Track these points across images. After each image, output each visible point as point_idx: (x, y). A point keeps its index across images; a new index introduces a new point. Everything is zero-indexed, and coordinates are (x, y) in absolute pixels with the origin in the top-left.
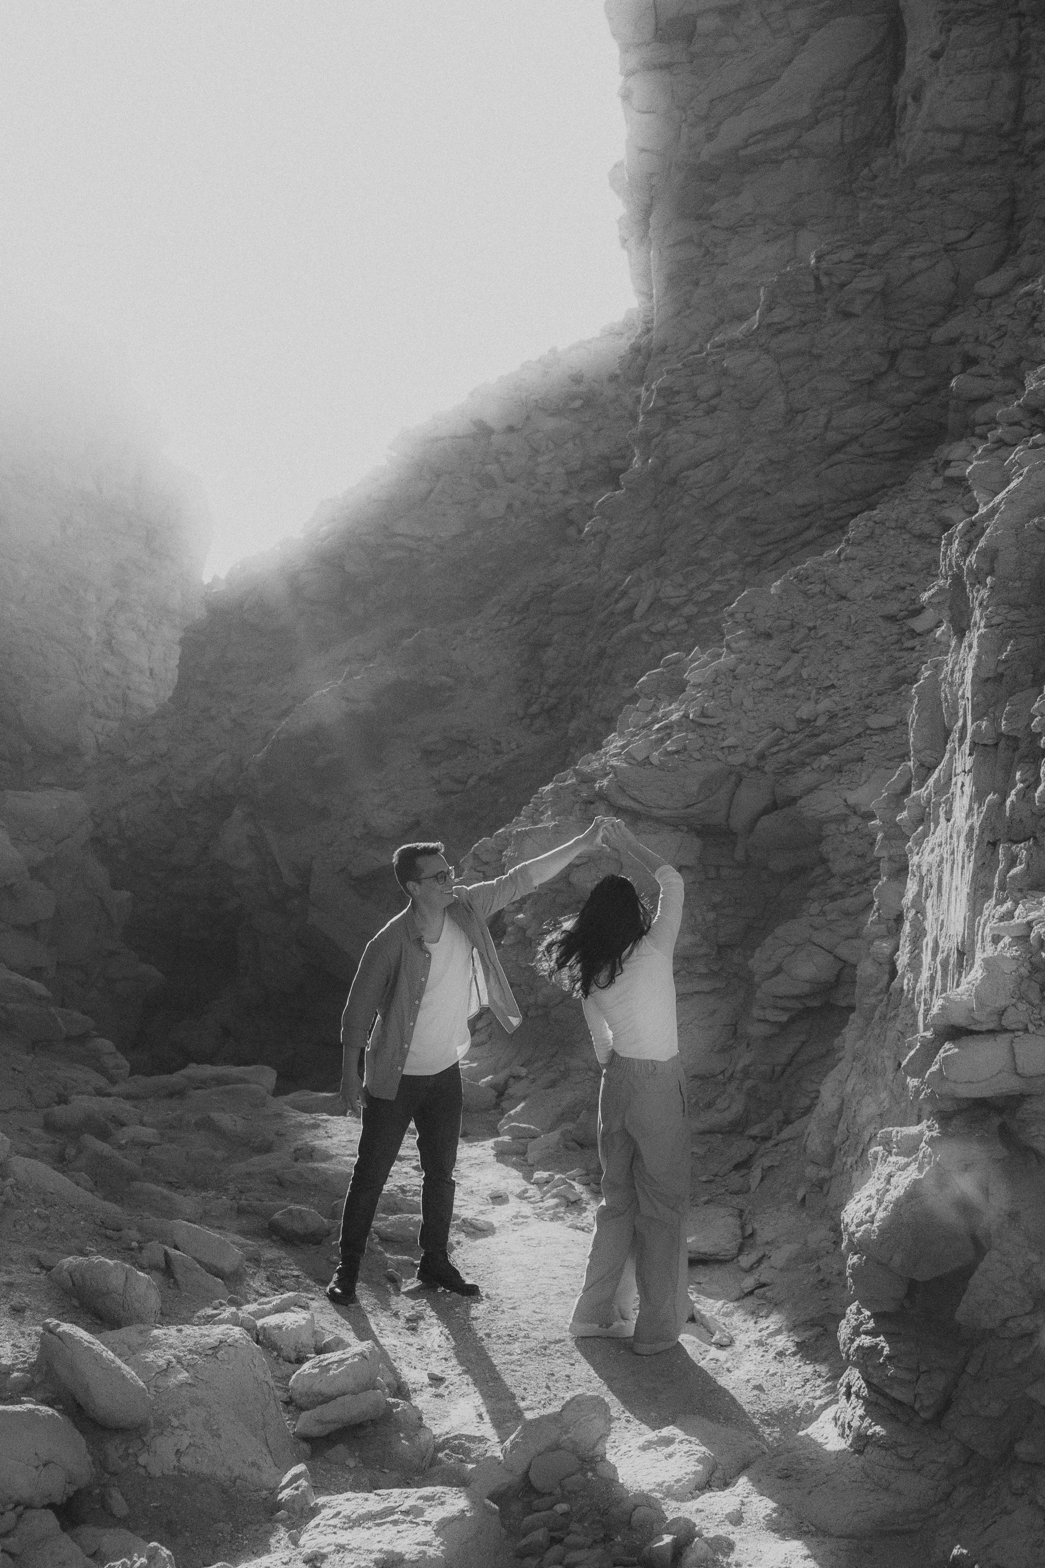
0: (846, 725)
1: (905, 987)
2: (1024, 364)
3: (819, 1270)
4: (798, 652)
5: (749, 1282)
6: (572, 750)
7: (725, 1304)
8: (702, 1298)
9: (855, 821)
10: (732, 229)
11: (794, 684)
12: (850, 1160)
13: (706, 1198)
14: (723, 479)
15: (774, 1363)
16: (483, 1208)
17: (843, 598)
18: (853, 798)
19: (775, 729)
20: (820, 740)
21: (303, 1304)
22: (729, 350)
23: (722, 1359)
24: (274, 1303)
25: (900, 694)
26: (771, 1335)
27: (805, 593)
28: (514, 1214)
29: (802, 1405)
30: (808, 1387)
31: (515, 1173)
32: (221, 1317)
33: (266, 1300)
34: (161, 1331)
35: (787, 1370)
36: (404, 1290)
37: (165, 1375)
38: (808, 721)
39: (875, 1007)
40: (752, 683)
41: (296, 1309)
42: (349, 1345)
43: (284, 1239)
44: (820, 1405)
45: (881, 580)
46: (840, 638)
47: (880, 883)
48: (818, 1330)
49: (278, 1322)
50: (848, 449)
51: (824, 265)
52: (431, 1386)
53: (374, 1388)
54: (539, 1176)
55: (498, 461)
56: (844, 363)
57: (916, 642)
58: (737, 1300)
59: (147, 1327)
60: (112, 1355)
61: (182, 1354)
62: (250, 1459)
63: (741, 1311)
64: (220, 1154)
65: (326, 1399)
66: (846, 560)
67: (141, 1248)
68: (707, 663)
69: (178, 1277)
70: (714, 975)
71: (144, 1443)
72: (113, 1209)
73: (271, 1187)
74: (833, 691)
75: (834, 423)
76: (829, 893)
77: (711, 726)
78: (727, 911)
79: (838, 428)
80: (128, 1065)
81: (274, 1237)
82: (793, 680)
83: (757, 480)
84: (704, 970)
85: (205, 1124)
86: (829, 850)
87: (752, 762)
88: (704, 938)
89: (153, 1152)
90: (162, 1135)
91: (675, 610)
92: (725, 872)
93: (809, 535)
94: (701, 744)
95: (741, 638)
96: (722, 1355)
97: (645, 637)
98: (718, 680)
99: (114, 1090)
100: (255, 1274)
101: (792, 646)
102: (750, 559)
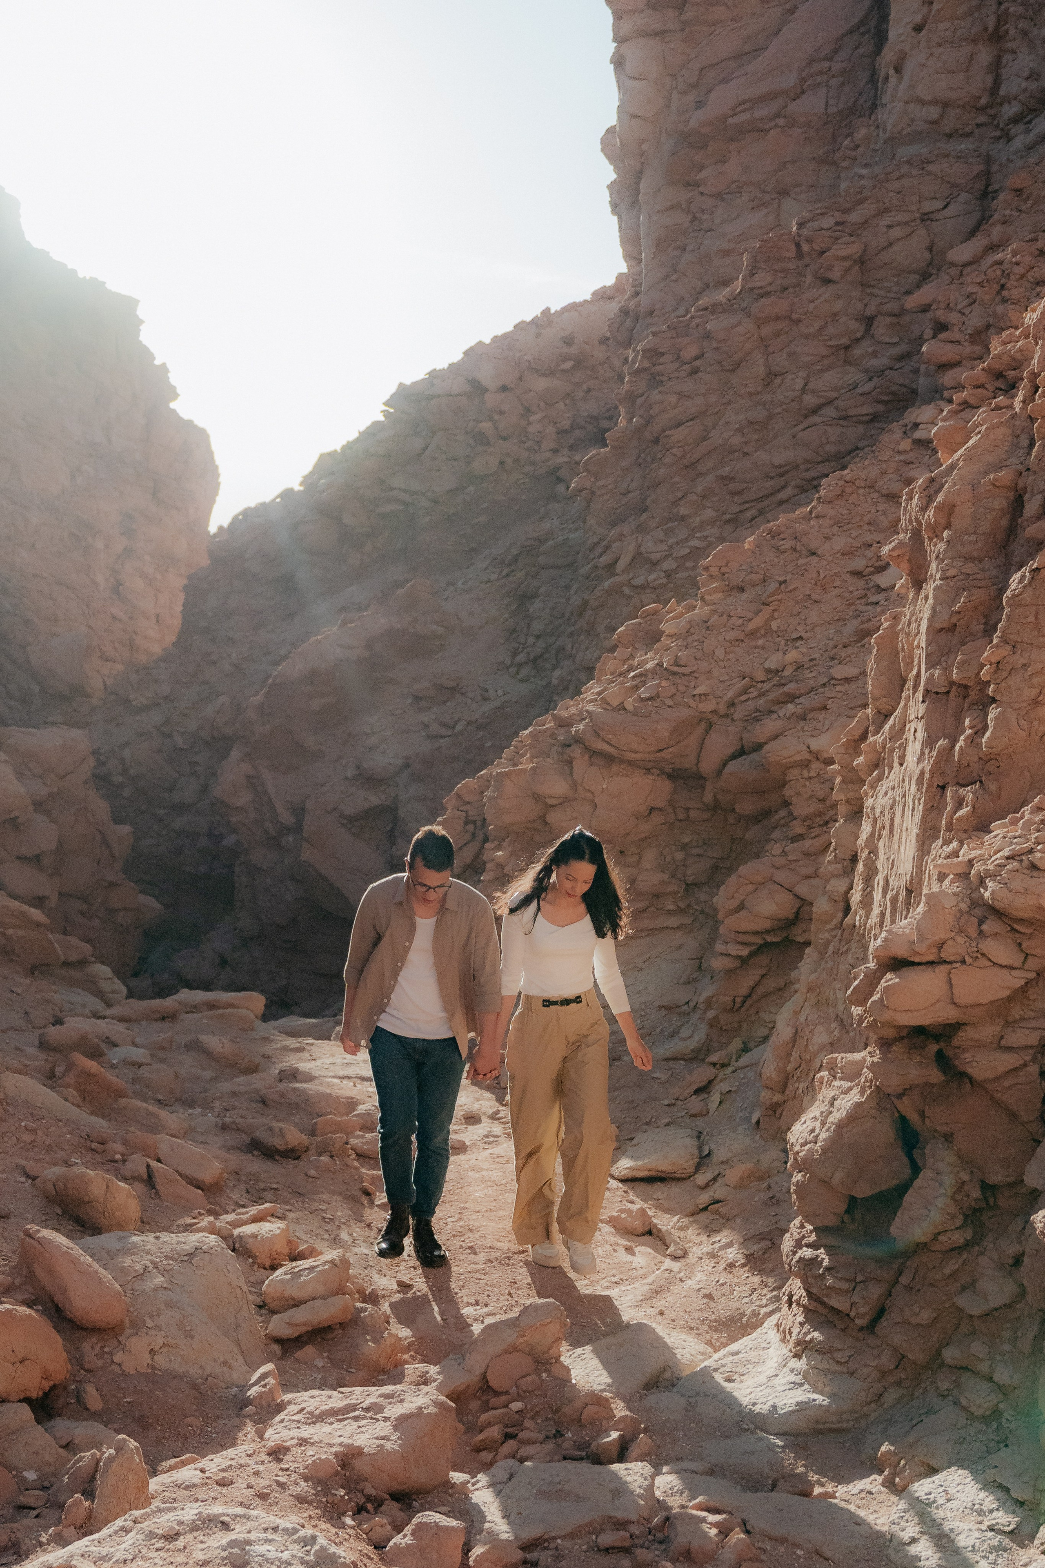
0: (812, 675)
1: (857, 923)
2: (992, 330)
3: (770, 1187)
4: (768, 605)
5: (704, 1198)
6: (555, 698)
7: (681, 1218)
8: (659, 1213)
9: (816, 766)
10: (719, 196)
11: (764, 636)
12: (802, 1086)
13: (667, 1120)
14: (705, 439)
15: (724, 1274)
17: (814, 554)
18: (815, 745)
19: (744, 678)
20: (786, 689)
21: (279, 1215)
22: (713, 313)
23: (676, 1269)
24: (252, 1213)
25: (863, 646)
26: (723, 1248)
27: (777, 548)
28: (486, 1133)
29: (748, 1312)
30: (754, 1296)
31: (488, 1095)
32: (199, 1225)
33: (243, 1210)
34: (140, 1238)
35: (736, 1280)
36: (377, 1202)
37: (141, 1279)
38: (777, 671)
39: (829, 942)
40: (724, 633)
41: (272, 1219)
42: (321, 1253)
43: (263, 1153)
44: (765, 1313)
45: (850, 537)
46: (808, 592)
47: (837, 825)
48: (766, 1243)
49: (254, 1231)
50: (823, 412)
51: (805, 232)
52: (399, 1292)
53: (344, 1294)
55: (490, 418)
56: (821, 329)
57: (880, 597)
58: (692, 1215)
59: (126, 1234)
60: (91, 1260)
61: (158, 1260)
62: (222, 1359)
63: (695, 1226)
64: (208, 1074)
65: (297, 1304)
66: (817, 517)
67: (124, 1161)
68: (682, 614)
69: (157, 1187)
70: (681, 911)
71: (119, 1341)
72: (99, 1124)
73: (253, 1104)
74: (800, 642)
75: (811, 386)
76: (791, 834)
77: (684, 675)
78: (695, 851)
79: (813, 392)
80: (124, 990)
81: (255, 1153)
82: (763, 632)
83: (736, 440)
84: (672, 907)
85: (195, 1046)
86: (792, 793)
87: (722, 709)
88: (673, 876)
89: (141, 1071)
90: (152, 1056)
91: (654, 564)
92: (693, 814)
93: (782, 495)
94: (674, 690)
95: (715, 590)
96: (676, 1266)
97: (626, 590)
98: (692, 630)
99: (108, 1012)
100: (235, 1186)
101: (763, 599)
102: (728, 516)
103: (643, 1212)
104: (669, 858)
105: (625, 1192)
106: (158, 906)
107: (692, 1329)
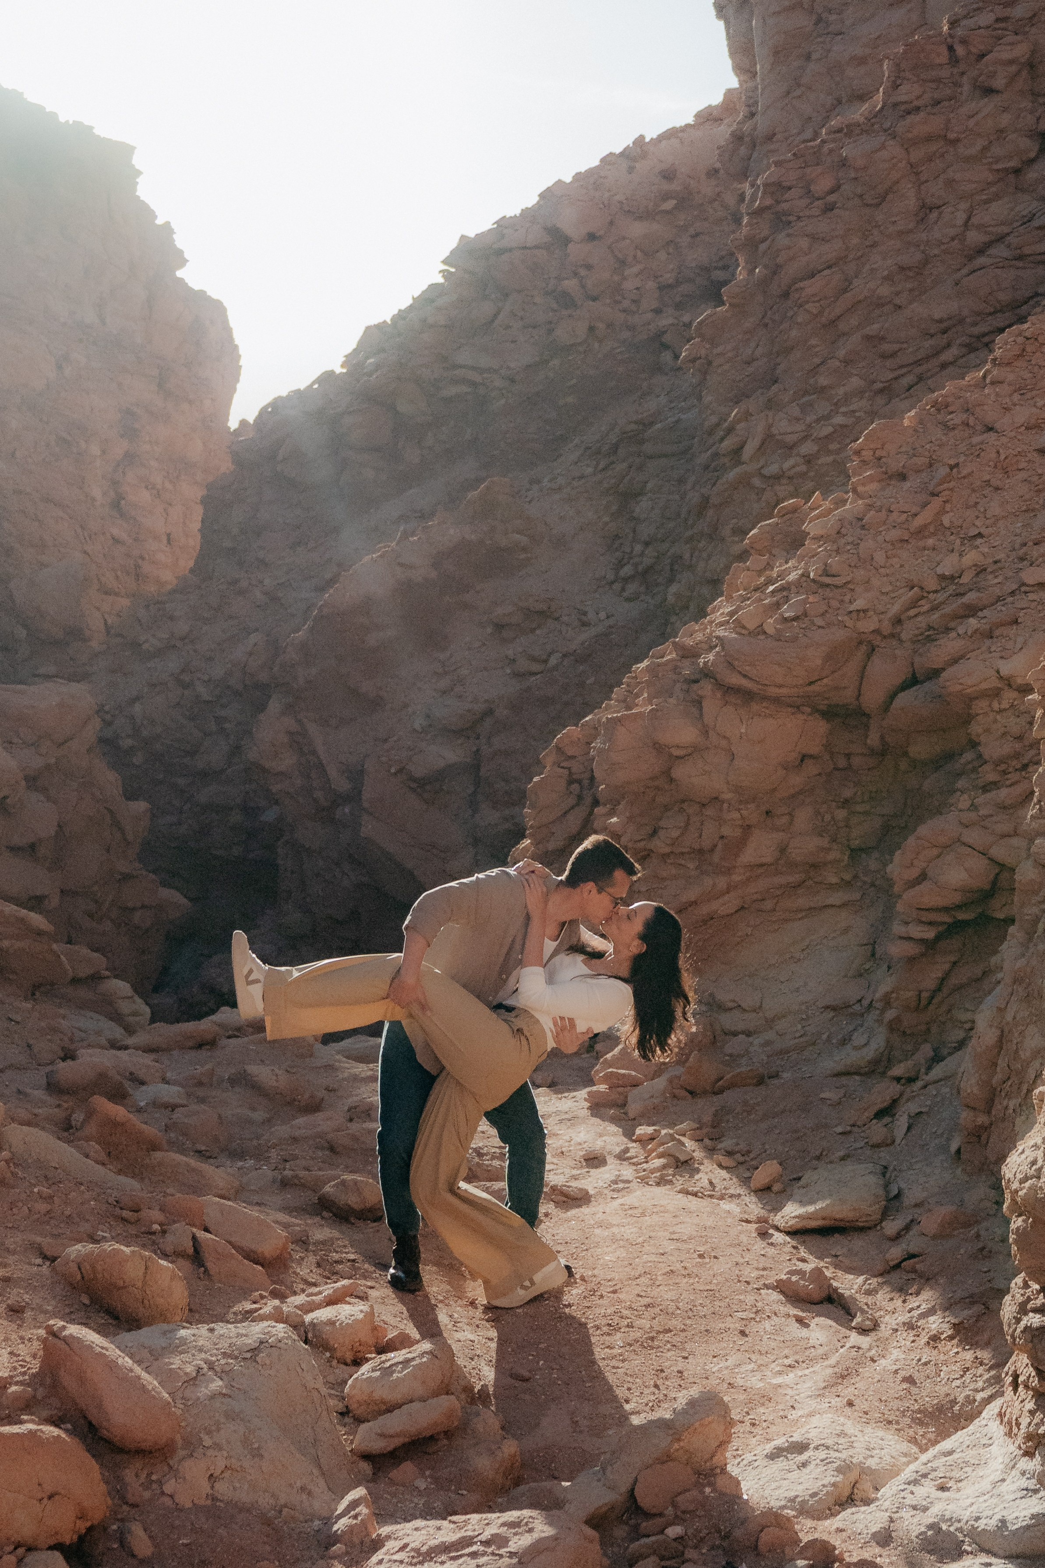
0: (996, 581)
3: (978, 1236)
4: (937, 496)
5: (895, 1253)
7: (867, 1279)
8: (840, 1273)
9: (1009, 695)
11: (934, 534)
12: (1013, 1103)
13: (841, 1153)
14: (846, 290)
15: (926, 1350)
16: (575, 1172)
17: (991, 429)
18: (1006, 668)
19: (912, 588)
20: (965, 599)
21: (361, 1294)
22: (850, 135)
23: (865, 1346)
24: (325, 1293)
26: (924, 1315)
27: (945, 424)
28: (613, 1178)
29: (961, 1399)
30: (968, 1376)
31: (613, 1128)
32: (261, 1312)
33: (315, 1290)
34: (189, 1331)
35: (942, 1357)
37: (194, 1384)
38: (952, 578)
40: (884, 533)
41: (353, 1300)
42: (412, 1343)
43: (335, 1215)
44: (983, 1399)
45: (1031, 407)
46: (987, 477)
47: (1040, 768)
48: (978, 1308)
49: (330, 1316)
50: (990, 250)
51: (959, 32)
53: (450, 1395)
54: (642, 1132)
55: (576, 275)
56: (985, 149)
58: (881, 1275)
59: (171, 1326)
60: (130, 1362)
61: (214, 1359)
62: (299, 1485)
63: (887, 1288)
64: (259, 1116)
65: (391, 1408)
66: (992, 383)
67: (164, 1232)
68: (830, 511)
69: (209, 1265)
70: (847, 884)
71: (171, 1467)
72: (130, 1185)
73: (320, 1154)
74: (979, 541)
75: (974, 220)
76: (981, 783)
77: (837, 587)
78: (859, 808)
79: (980, 227)
80: (148, 1010)
81: (325, 1214)
82: (932, 530)
83: (885, 291)
84: (834, 880)
85: (241, 1080)
86: (980, 731)
87: (887, 628)
88: (834, 840)
89: (178, 1115)
90: (189, 1095)
91: (791, 448)
92: (856, 761)
93: (947, 356)
94: (825, 608)
95: (871, 479)
96: (864, 1341)
97: (757, 482)
98: (843, 531)
99: (130, 1041)
100: (302, 1259)
101: (931, 488)
102: (879, 385)
103: (818, 1271)
104: (828, 817)
105: (794, 1247)
106: (185, 901)
107: (890, 1422)
